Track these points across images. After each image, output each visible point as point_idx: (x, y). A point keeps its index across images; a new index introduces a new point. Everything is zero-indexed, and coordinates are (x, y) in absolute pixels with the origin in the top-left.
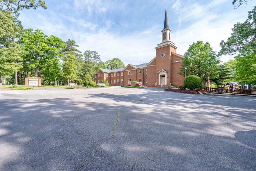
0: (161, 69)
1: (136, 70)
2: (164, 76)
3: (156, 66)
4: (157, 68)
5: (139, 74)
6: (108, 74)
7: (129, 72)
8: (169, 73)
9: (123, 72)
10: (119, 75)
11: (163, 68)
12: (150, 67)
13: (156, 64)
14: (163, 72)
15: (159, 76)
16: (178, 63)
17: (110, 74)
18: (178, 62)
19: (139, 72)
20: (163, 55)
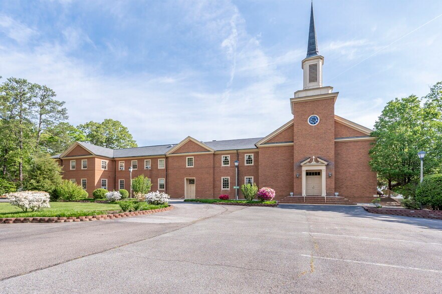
0: (309, 156)
1: (214, 154)
2: (318, 173)
3: (293, 146)
4: (295, 152)
5: (223, 165)
6: (107, 161)
7: (190, 160)
8: (332, 167)
9: (167, 158)
10: (149, 166)
11: (315, 154)
12: (269, 147)
13: (293, 142)
14: (314, 163)
15: (304, 174)
16: (349, 144)
17: (113, 161)
18: (351, 142)
19: (223, 159)
20: (314, 120)
